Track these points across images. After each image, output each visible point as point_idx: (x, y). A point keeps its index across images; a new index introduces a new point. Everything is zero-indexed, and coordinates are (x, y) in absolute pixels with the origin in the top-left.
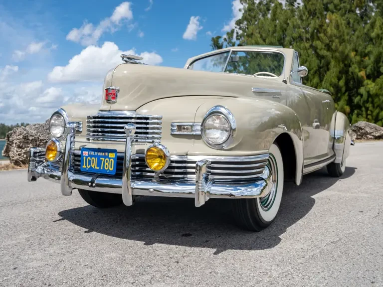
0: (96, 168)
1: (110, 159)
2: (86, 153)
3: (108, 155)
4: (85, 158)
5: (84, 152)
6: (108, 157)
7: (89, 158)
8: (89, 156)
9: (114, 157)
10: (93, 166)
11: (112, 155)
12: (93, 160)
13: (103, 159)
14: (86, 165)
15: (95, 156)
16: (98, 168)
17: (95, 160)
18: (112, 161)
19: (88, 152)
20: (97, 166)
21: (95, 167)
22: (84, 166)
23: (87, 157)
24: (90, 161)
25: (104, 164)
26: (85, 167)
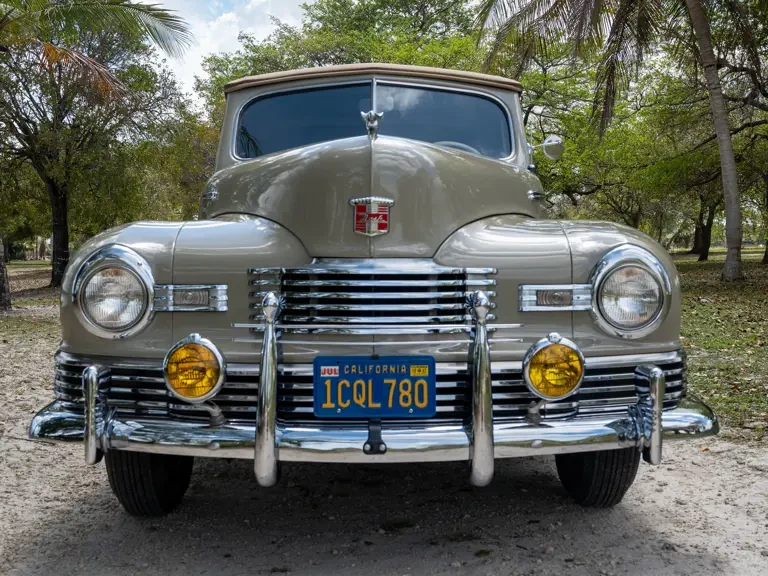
0: (371, 405)
1: (414, 380)
2: (330, 371)
3: (408, 370)
4: (328, 383)
5: (323, 368)
6: (406, 375)
7: (344, 382)
8: (342, 376)
9: (427, 374)
10: (360, 402)
11: (420, 371)
12: (359, 386)
13: (393, 382)
14: (334, 399)
15: (365, 377)
16: (378, 405)
17: (366, 385)
18: (421, 386)
19: (337, 367)
20: (375, 400)
21: (366, 403)
22: (329, 405)
23: (335, 382)
24: (347, 389)
25: (397, 393)
26: (333, 406)
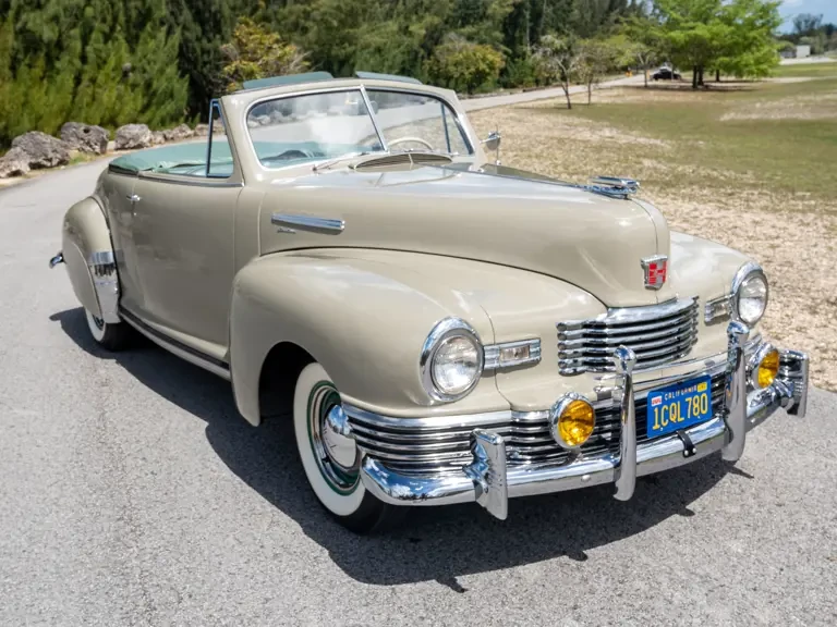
0: (679, 420)
1: (700, 394)
2: (657, 401)
3: (697, 389)
4: (656, 410)
5: (652, 400)
6: (695, 393)
7: (665, 407)
8: (665, 403)
9: (706, 388)
10: (674, 419)
11: (703, 387)
12: (673, 408)
13: (690, 399)
14: (659, 423)
15: (675, 400)
16: (683, 419)
17: (676, 406)
18: (704, 398)
19: (660, 397)
20: (681, 416)
21: (677, 419)
22: (656, 427)
23: (660, 407)
24: (667, 412)
25: (692, 406)
26: (659, 426)
